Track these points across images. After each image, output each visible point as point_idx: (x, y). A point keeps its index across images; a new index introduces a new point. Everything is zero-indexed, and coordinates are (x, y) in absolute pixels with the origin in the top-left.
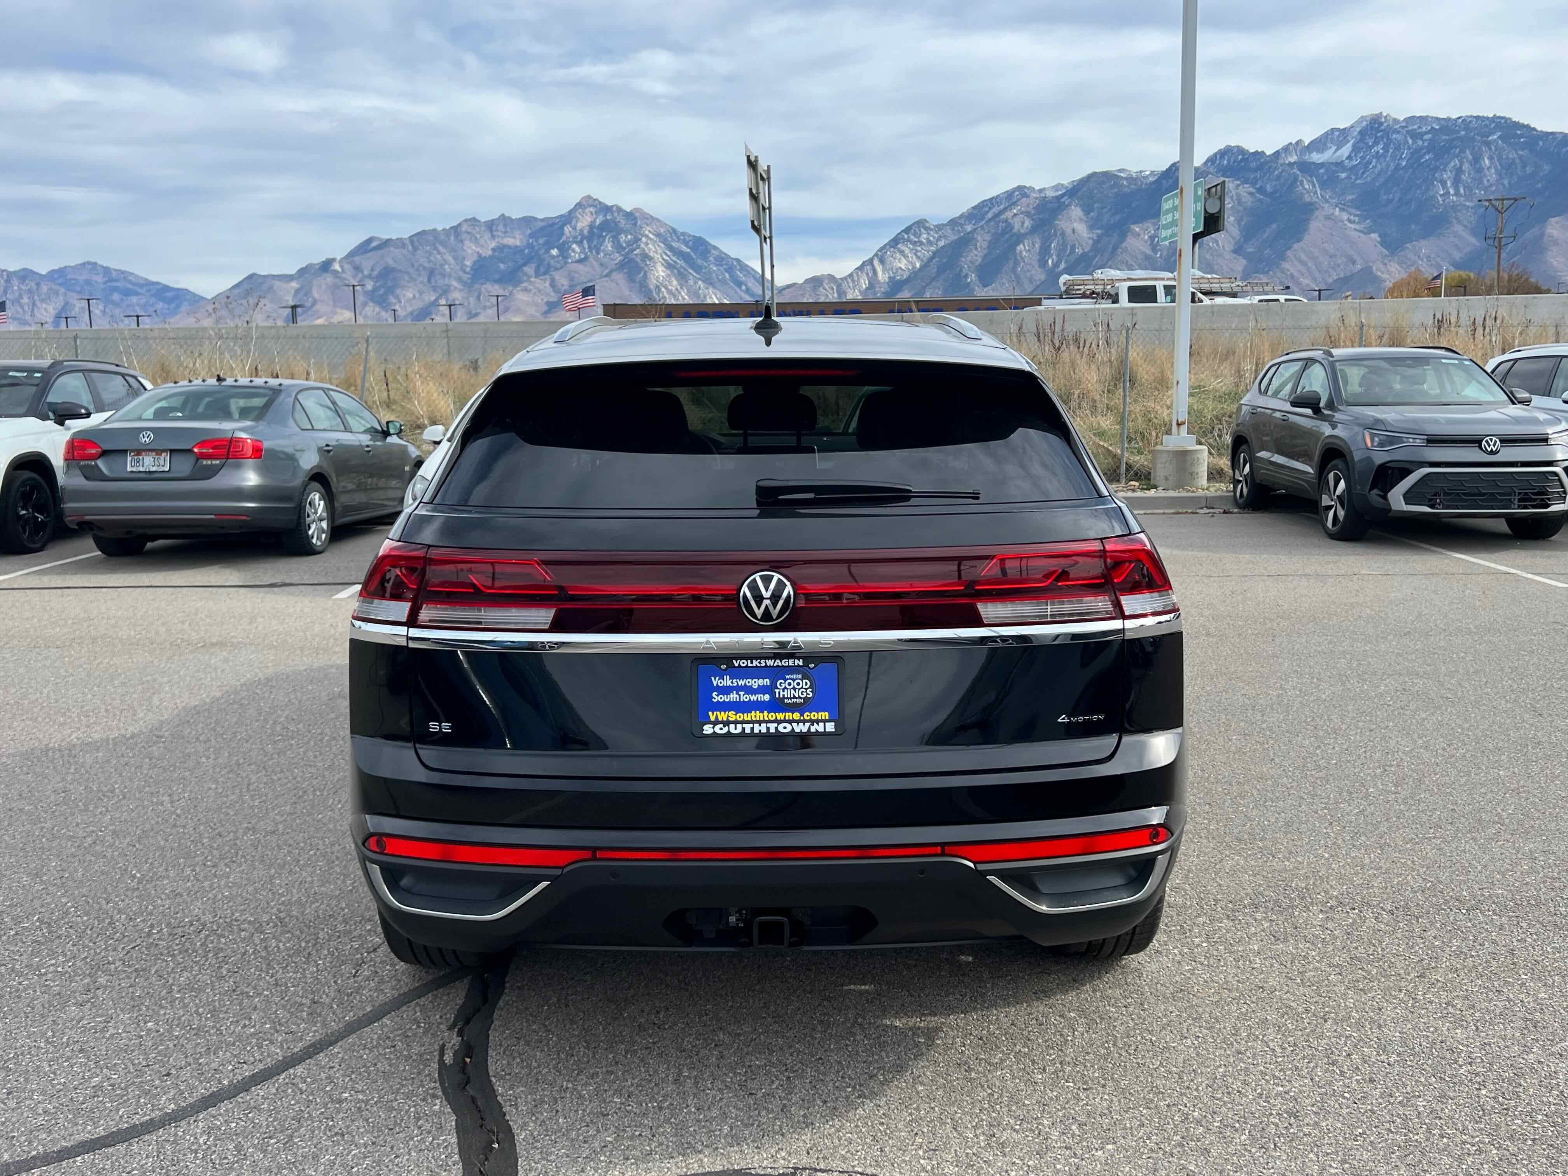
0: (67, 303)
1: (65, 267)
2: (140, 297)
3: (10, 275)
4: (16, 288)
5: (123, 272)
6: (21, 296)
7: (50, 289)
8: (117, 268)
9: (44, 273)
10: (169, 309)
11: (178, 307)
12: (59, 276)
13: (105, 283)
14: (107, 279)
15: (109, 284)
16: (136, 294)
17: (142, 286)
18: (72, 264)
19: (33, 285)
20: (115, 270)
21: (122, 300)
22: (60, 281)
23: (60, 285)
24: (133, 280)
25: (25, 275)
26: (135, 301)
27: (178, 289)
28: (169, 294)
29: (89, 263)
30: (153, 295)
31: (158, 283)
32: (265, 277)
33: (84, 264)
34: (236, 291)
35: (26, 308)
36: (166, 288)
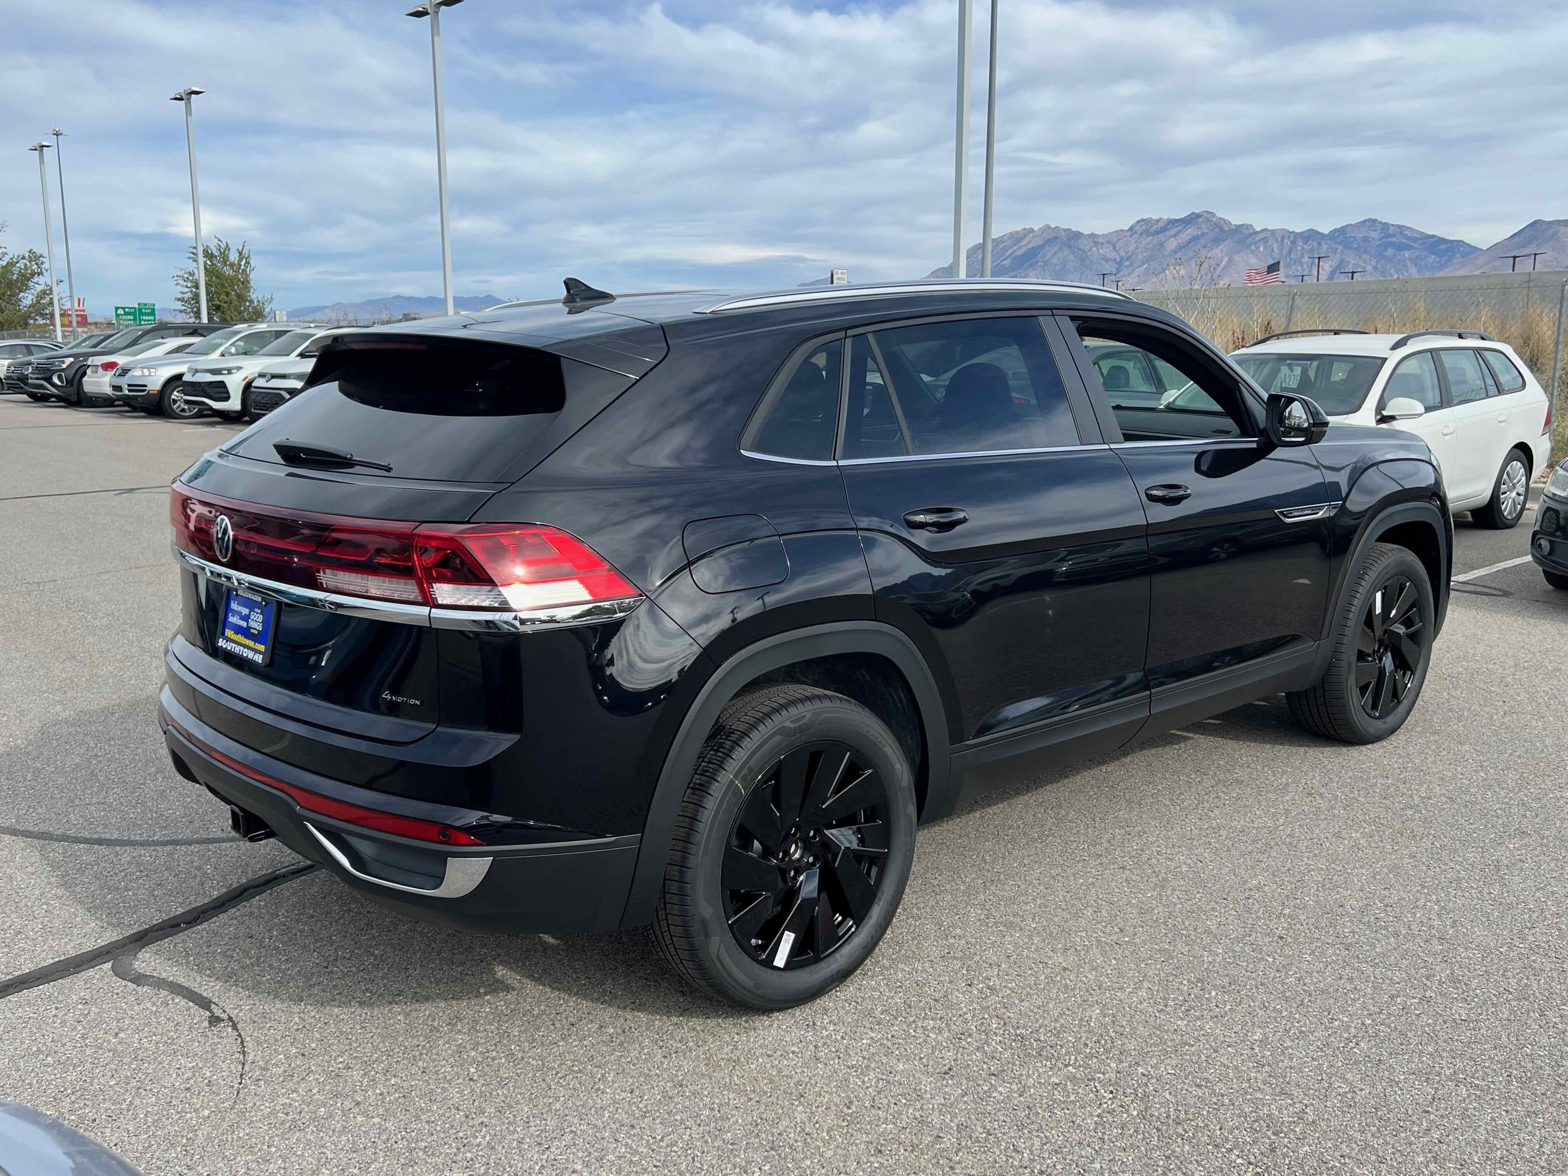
0: (1342, 261)
1: (1347, 226)
2: (1413, 251)
3: (1297, 235)
4: (1299, 248)
5: (1400, 227)
6: (1302, 256)
7: (1330, 248)
8: (1395, 223)
9: (1326, 232)
10: (1440, 261)
11: (1450, 259)
12: (1341, 235)
13: (1381, 239)
14: (1383, 235)
15: (1384, 240)
16: (1408, 248)
17: (1416, 240)
18: (1353, 223)
19: (1315, 244)
20: (1393, 225)
21: (1395, 255)
22: (1339, 239)
23: (1338, 243)
24: (1409, 234)
25: (1311, 235)
26: (1407, 255)
27: (1453, 241)
28: (1443, 247)
29: (1369, 220)
30: (1426, 249)
31: (1434, 236)
32: (1550, 223)
33: (1365, 221)
34: (1517, 240)
35: (1305, 266)
36: (1443, 241)
